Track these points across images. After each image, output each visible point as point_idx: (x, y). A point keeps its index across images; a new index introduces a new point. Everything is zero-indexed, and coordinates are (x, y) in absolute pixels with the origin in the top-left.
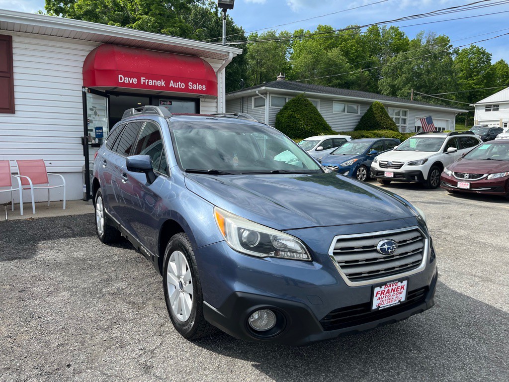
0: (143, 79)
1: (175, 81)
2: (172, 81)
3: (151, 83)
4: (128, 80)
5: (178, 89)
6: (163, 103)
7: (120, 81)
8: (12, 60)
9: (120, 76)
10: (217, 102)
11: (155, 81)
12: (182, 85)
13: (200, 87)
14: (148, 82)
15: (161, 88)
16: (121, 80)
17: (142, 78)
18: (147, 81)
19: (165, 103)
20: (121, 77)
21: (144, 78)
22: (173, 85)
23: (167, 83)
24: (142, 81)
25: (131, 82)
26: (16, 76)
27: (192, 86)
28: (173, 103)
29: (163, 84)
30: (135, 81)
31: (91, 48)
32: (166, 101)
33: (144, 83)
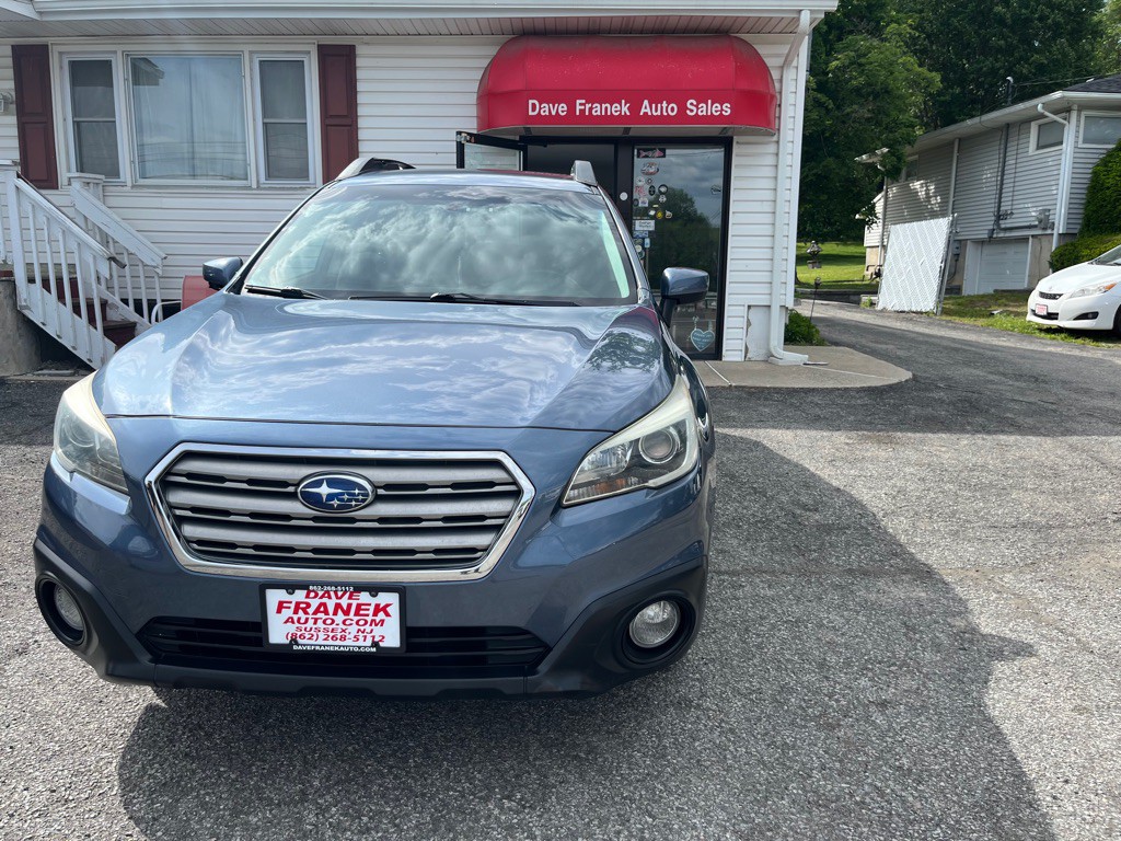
0: (581, 104)
1: (655, 100)
2: (646, 102)
3: (598, 109)
4: (547, 109)
5: (662, 119)
6: (644, 154)
7: (531, 113)
8: (356, 92)
9: (531, 102)
10: (778, 142)
11: (608, 105)
12: (669, 109)
13: (715, 109)
14: (591, 109)
15: (621, 118)
16: (534, 110)
17: (578, 102)
18: (588, 106)
19: (650, 153)
20: (534, 105)
21: (583, 101)
22: (648, 110)
23: (635, 108)
24: (578, 108)
25: (554, 113)
26: (361, 123)
27: (694, 109)
28: (668, 152)
29: (625, 110)
30: (562, 109)
31: (493, 51)
32: (652, 150)
33: (582, 111)
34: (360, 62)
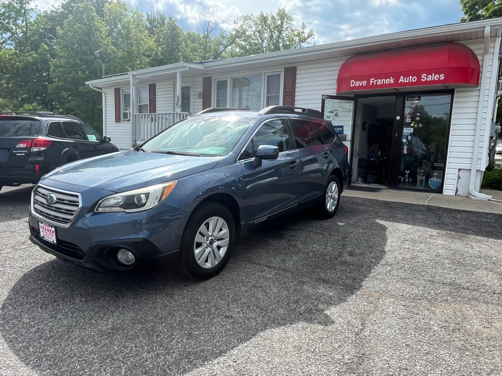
0: (372, 80)
1: (406, 76)
2: (402, 77)
3: (380, 82)
4: (358, 83)
5: (409, 84)
6: (410, 99)
7: (351, 86)
8: (295, 83)
9: (352, 81)
11: (384, 80)
12: (413, 79)
13: (436, 77)
14: (377, 82)
15: (390, 85)
16: (353, 84)
17: (371, 79)
18: (375, 81)
19: (413, 99)
20: (353, 82)
21: (374, 79)
22: (403, 81)
23: (397, 80)
24: (371, 82)
25: (361, 85)
26: (296, 94)
27: (426, 78)
28: (422, 98)
29: (392, 81)
30: (364, 83)
32: (414, 97)
33: (373, 83)
34: (298, 72)
